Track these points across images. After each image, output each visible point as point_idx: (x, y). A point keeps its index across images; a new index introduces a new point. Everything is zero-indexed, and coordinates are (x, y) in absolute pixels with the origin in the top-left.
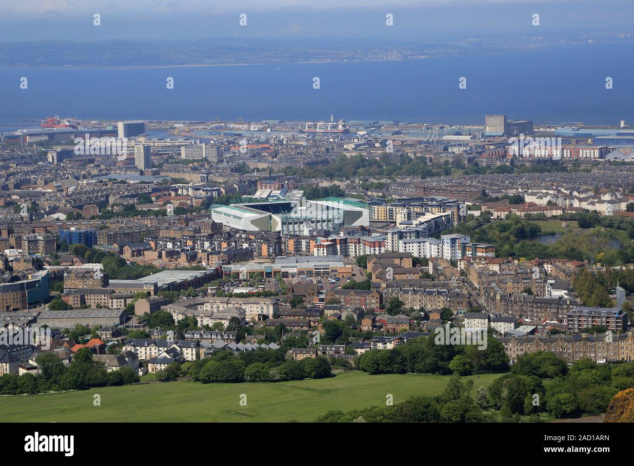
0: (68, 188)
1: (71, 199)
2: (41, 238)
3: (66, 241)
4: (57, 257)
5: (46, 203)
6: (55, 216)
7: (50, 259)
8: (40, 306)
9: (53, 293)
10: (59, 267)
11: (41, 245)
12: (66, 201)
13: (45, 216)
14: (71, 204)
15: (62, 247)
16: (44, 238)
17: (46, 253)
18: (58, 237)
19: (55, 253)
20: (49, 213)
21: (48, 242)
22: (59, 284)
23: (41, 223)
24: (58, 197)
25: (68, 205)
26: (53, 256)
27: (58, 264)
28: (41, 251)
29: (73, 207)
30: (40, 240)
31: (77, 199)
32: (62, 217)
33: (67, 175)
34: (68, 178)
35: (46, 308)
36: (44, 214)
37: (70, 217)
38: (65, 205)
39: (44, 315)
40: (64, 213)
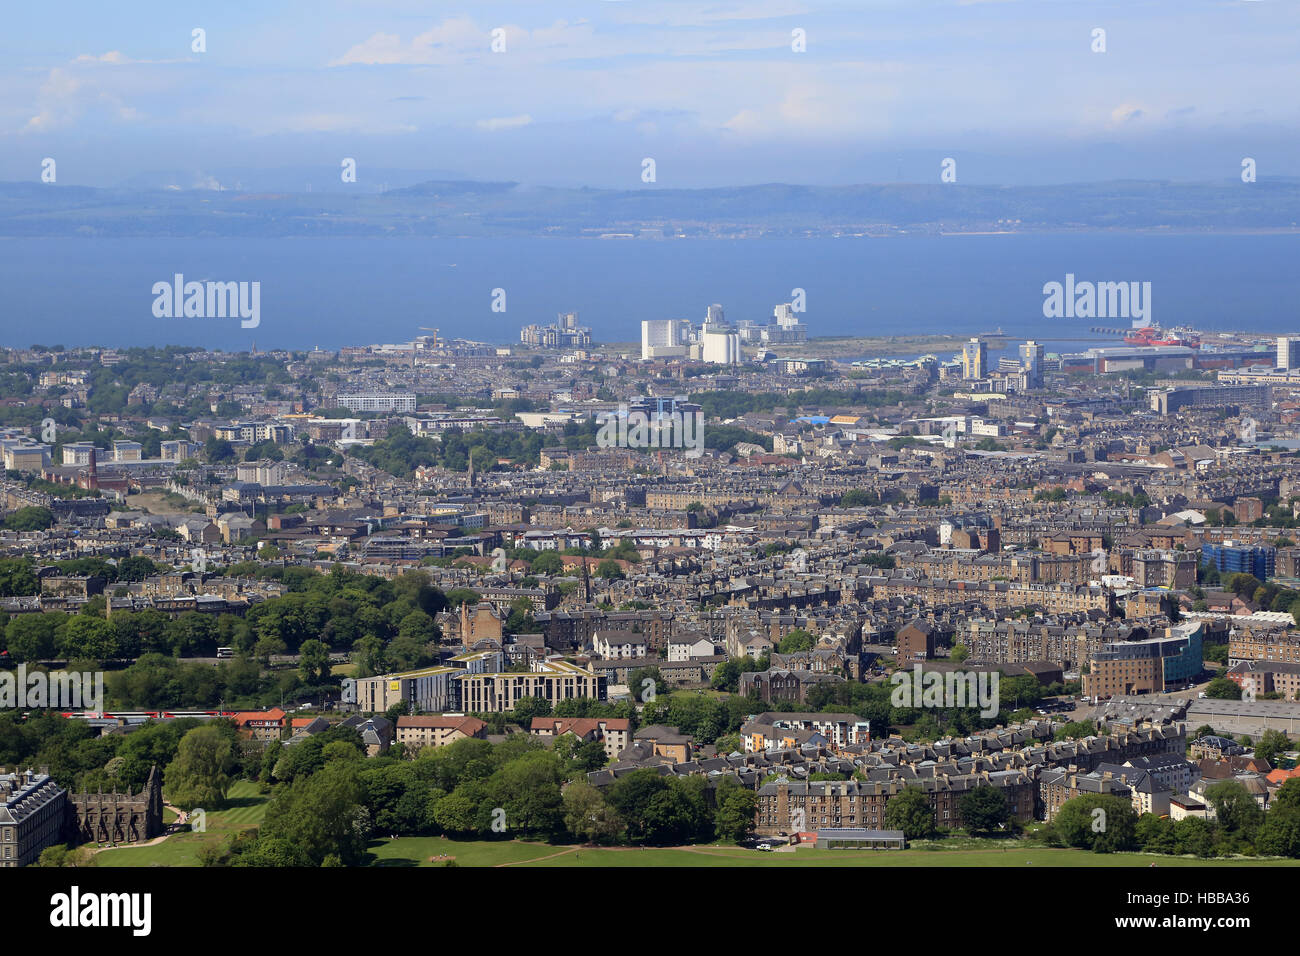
0: (1196, 462)
1: (1208, 484)
2: (1169, 558)
3: (1215, 566)
4: (1200, 596)
5: (1160, 490)
6: (1184, 515)
7: (1187, 599)
8: (1187, 688)
9: (1209, 665)
10: (1209, 615)
11: (1169, 572)
12: (1200, 487)
13: (1164, 514)
14: (1211, 493)
15: (1208, 576)
16: (1175, 559)
17: (1178, 587)
18: (1200, 557)
19: (1196, 587)
20: (1170, 511)
21: (1181, 565)
22: (1218, 648)
23: (1161, 527)
24: (1183, 480)
25: (1205, 496)
26: (1193, 592)
27: (1205, 609)
28: (1169, 582)
29: (1215, 500)
30: (1167, 562)
31: (1219, 483)
32: (1198, 518)
33: (1192, 438)
34: (1193, 443)
35: (1200, 691)
36: (1161, 512)
37: (1213, 519)
38: (1199, 496)
39: (1199, 705)
40: (1200, 510)
